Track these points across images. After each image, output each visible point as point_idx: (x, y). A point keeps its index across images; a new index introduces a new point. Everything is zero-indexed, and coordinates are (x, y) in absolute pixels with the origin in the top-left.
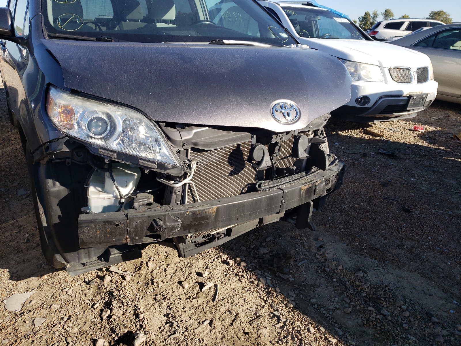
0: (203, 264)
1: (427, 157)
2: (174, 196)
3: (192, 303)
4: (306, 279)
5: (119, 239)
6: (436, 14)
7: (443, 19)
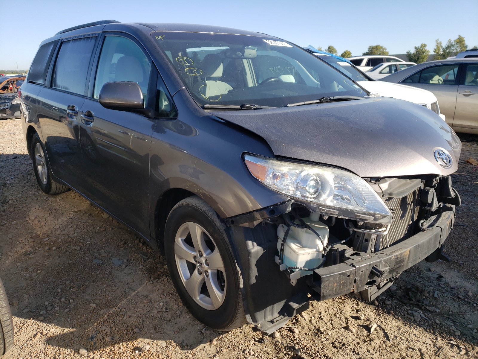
0: (350, 308)
1: (459, 183)
2: (370, 243)
3: (372, 345)
4: (449, 308)
5: (348, 289)
6: (374, 48)
7: (380, 53)
